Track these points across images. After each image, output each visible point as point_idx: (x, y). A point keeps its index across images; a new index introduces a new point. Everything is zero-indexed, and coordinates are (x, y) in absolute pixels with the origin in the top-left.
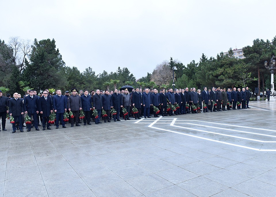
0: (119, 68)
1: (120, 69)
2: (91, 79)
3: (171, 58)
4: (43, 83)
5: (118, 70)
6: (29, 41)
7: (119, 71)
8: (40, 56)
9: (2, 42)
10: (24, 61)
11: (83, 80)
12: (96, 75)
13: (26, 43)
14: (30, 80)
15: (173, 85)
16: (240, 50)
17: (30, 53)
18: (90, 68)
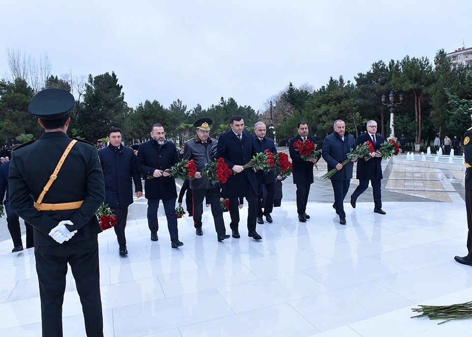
0: (222, 98)
1: (224, 100)
2: (177, 118)
3: (291, 84)
4: (98, 131)
5: (221, 102)
6: (83, 77)
7: (221, 104)
8: (93, 97)
9: (55, 78)
10: (75, 105)
11: (166, 120)
12: (187, 110)
13: (79, 80)
15: (270, 128)
16: (468, 51)
17: (85, 93)
18: (178, 100)
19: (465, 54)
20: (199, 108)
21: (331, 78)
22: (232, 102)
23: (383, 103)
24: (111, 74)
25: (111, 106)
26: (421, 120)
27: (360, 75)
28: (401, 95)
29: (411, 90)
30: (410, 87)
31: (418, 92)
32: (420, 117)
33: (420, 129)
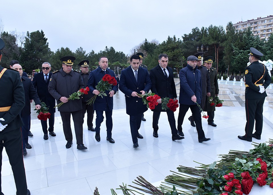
0: (106, 47)
1: (108, 48)
3: (146, 39)
4: (33, 65)
5: (106, 49)
6: (23, 33)
8: (30, 45)
9: (6, 33)
10: (19, 49)
12: (86, 53)
13: (21, 35)
14: (23, 63)
16: (244, 23)
17: (25, 42)
18: (81, 47)
19: (242, 25)
20: (93, 52)
21: (169, 36)
22: (112, 49)
23: (198, 51)
24: (40, 31)
25: (41, 50)
26: (218, 61)
27: (185, 35)
28: (208, 47)
29: (213, 44)
30: (213, 42)
31: (217, 45)
32: (217, 60)
33: (217, 66)
